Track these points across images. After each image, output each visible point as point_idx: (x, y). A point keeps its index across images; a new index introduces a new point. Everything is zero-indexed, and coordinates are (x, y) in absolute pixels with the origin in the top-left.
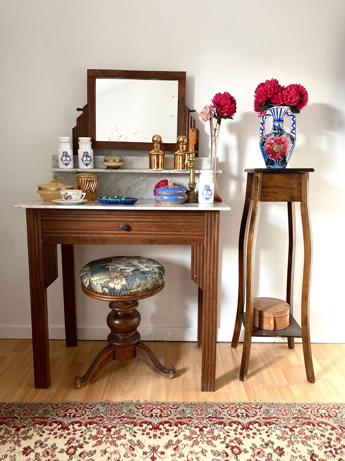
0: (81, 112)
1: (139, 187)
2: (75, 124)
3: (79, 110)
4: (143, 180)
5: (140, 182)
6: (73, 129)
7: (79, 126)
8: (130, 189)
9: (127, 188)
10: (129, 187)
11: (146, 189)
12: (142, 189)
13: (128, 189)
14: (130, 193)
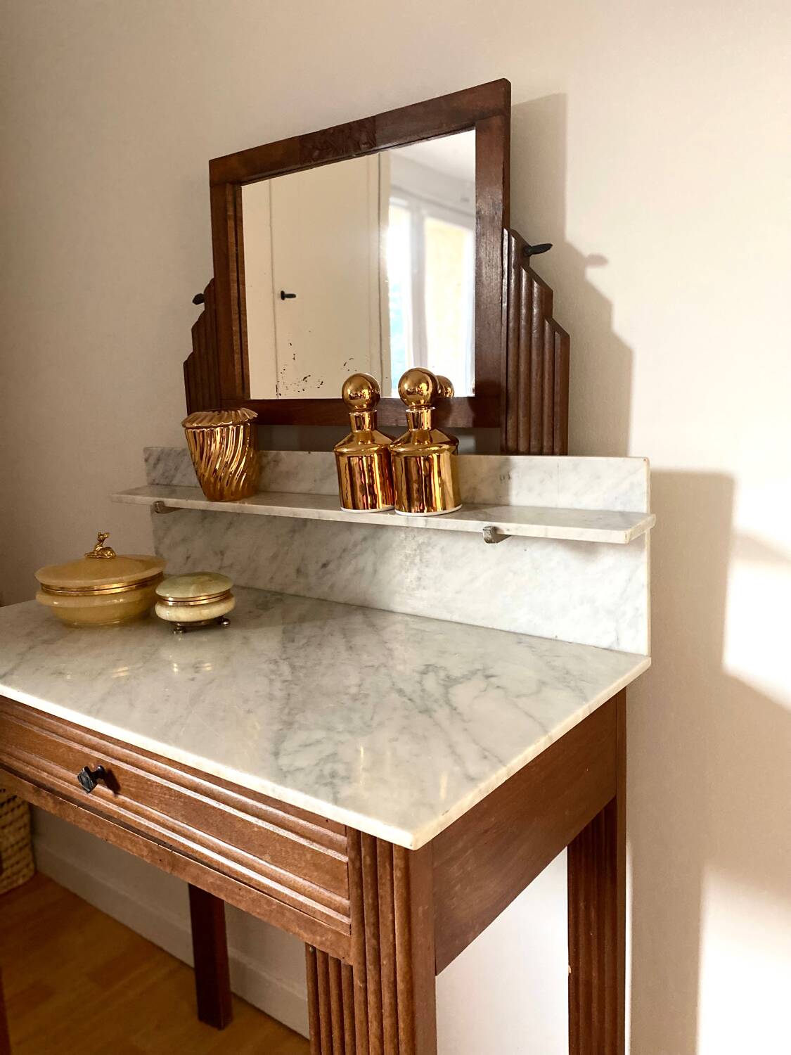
0: (201, 307)
1: (353, 562)
2: (187, 349)
3: (198, 300)
4: (365, 539)
5: (355, 545)
6: (186, 364)
7: (197, 353)
8: (331, 567)
9: (320, 565)
10: (324, 560)
11: (375, 571)
12: (363, 570)
13: (324, 566)
14: (330, 583)
